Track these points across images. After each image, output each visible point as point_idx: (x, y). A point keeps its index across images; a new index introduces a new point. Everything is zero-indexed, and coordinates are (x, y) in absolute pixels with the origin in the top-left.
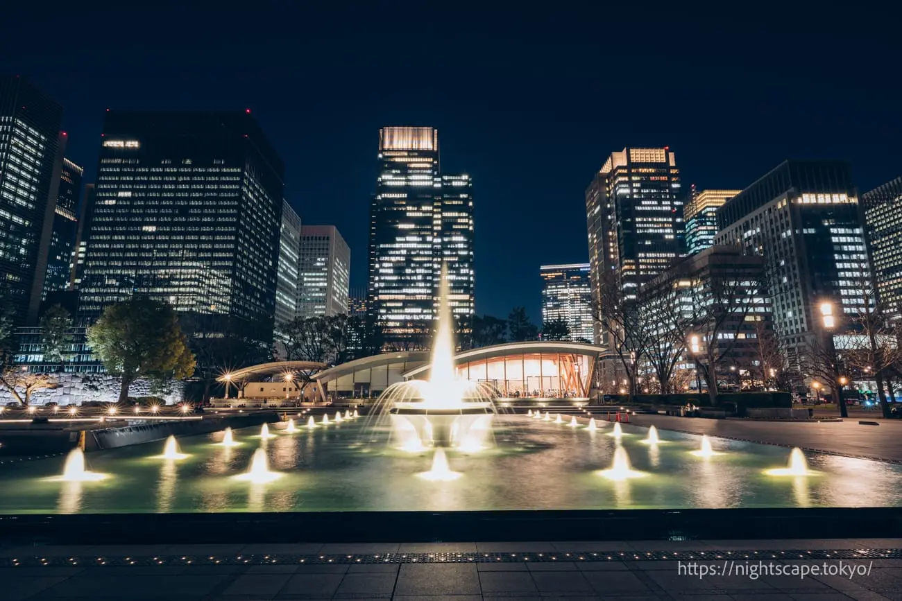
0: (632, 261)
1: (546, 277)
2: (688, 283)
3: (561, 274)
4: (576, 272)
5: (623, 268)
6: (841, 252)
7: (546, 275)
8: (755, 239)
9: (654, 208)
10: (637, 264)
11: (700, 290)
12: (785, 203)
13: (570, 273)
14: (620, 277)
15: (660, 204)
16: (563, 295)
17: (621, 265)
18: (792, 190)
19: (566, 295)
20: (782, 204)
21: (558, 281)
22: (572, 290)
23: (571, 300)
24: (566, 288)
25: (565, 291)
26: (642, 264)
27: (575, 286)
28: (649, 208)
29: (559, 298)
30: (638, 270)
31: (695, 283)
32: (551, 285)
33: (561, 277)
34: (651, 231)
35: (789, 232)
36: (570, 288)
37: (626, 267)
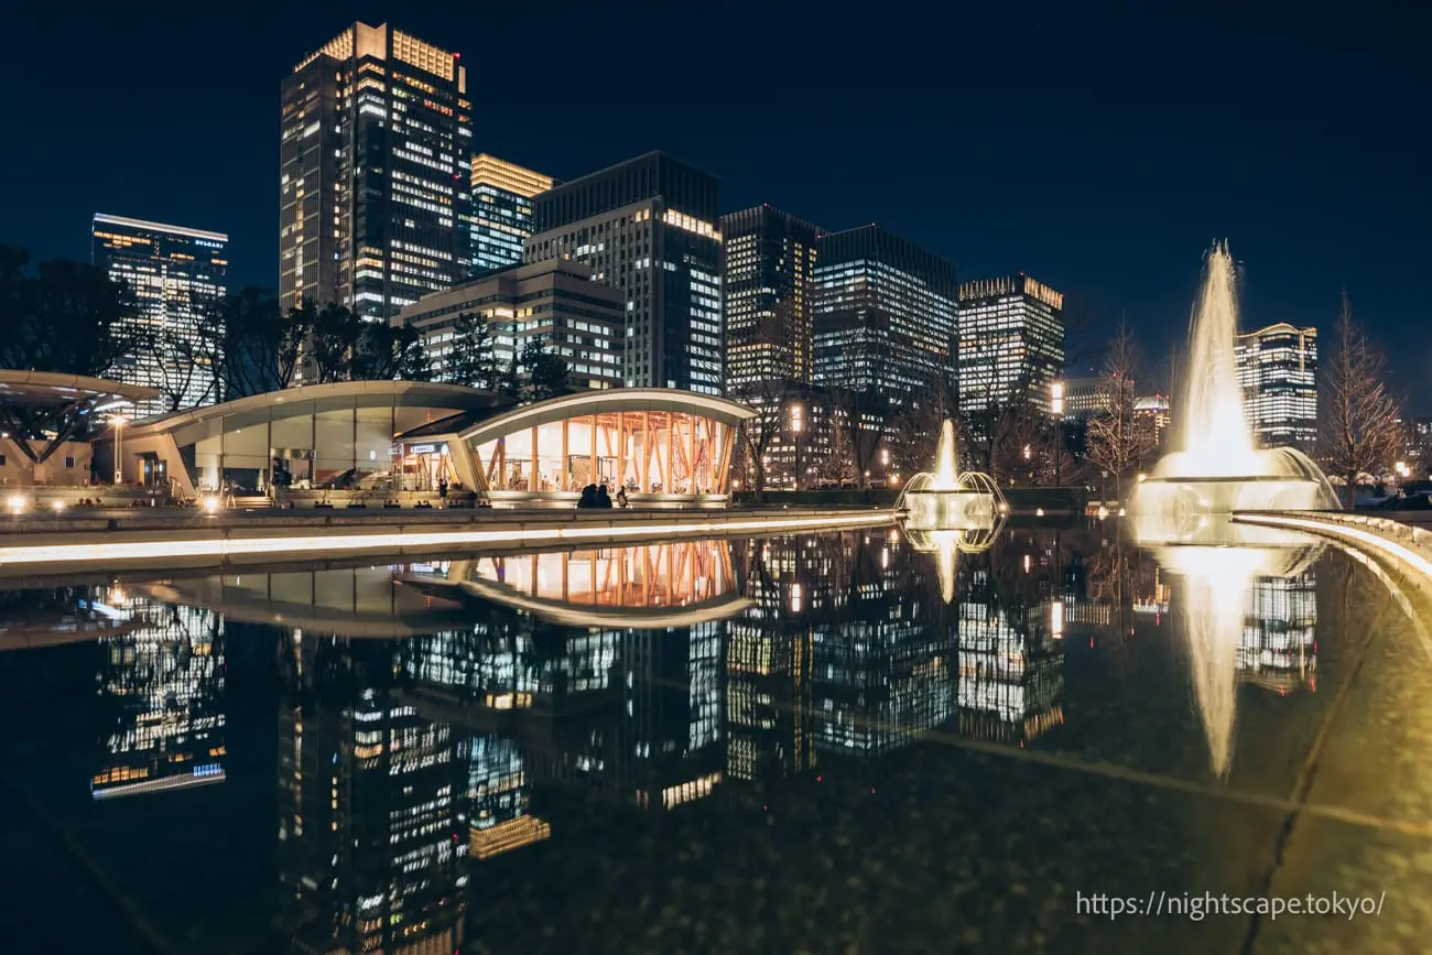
0: (377, 252)
1: (110, 241)
2: (509, 314)
3: (148, 242)
4: (188, 245)
5: (359, 263)
6: (698, 306)
7: (107, 236)
8: (593, 260)
9: (425, 162)
10: (388, 260)
11: (529, 327)
12: (646, 216)
13: (169, 244)
14: (351, 278)
15: (436, 158)
16: (148, 288)
17: (355, 257)
18: (658, 198)
19: (159, 290)
20: (642, 216)
21: (137, 255)
22: (173, 282)
23: (168, 302)
24: (159, 274)
25: (156, 282)
26: (397, 261)
27: (181, 274)
28: (417, 160)
29: (138, 294)
30: (388, 272)
31: (521, 314)
32: (121, 263)
33: (149, 249)
34: (416, 203)
35: (647, 262)
36: (169, 276)
37: (366, 261)
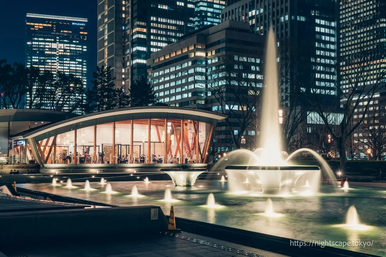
0: (143, 24)
1: (33, 26)
2: (203, 54)
3: (50, 25)
4: (68, 25)
5: (134, 31)
7: (32, 24)
10: (149, 28)
11: (213, 61)
13: (60, 25)
14: (130, 39)
16: (51, 49)
17: (132, 28)
19: (55, 50)
21: (45, 33)
22: (62, 45)
23: (59, 56)
24: (55, 42)
25: (54, 46)
26: (154, 28)
27: (65, 41)
29: (46, 52)
30: (149, 34)
31: (209, 54)
32: (38, 37)
33: (50, 29)
35: (287, 17)
36: (60, 42)
37: (137, 29)
